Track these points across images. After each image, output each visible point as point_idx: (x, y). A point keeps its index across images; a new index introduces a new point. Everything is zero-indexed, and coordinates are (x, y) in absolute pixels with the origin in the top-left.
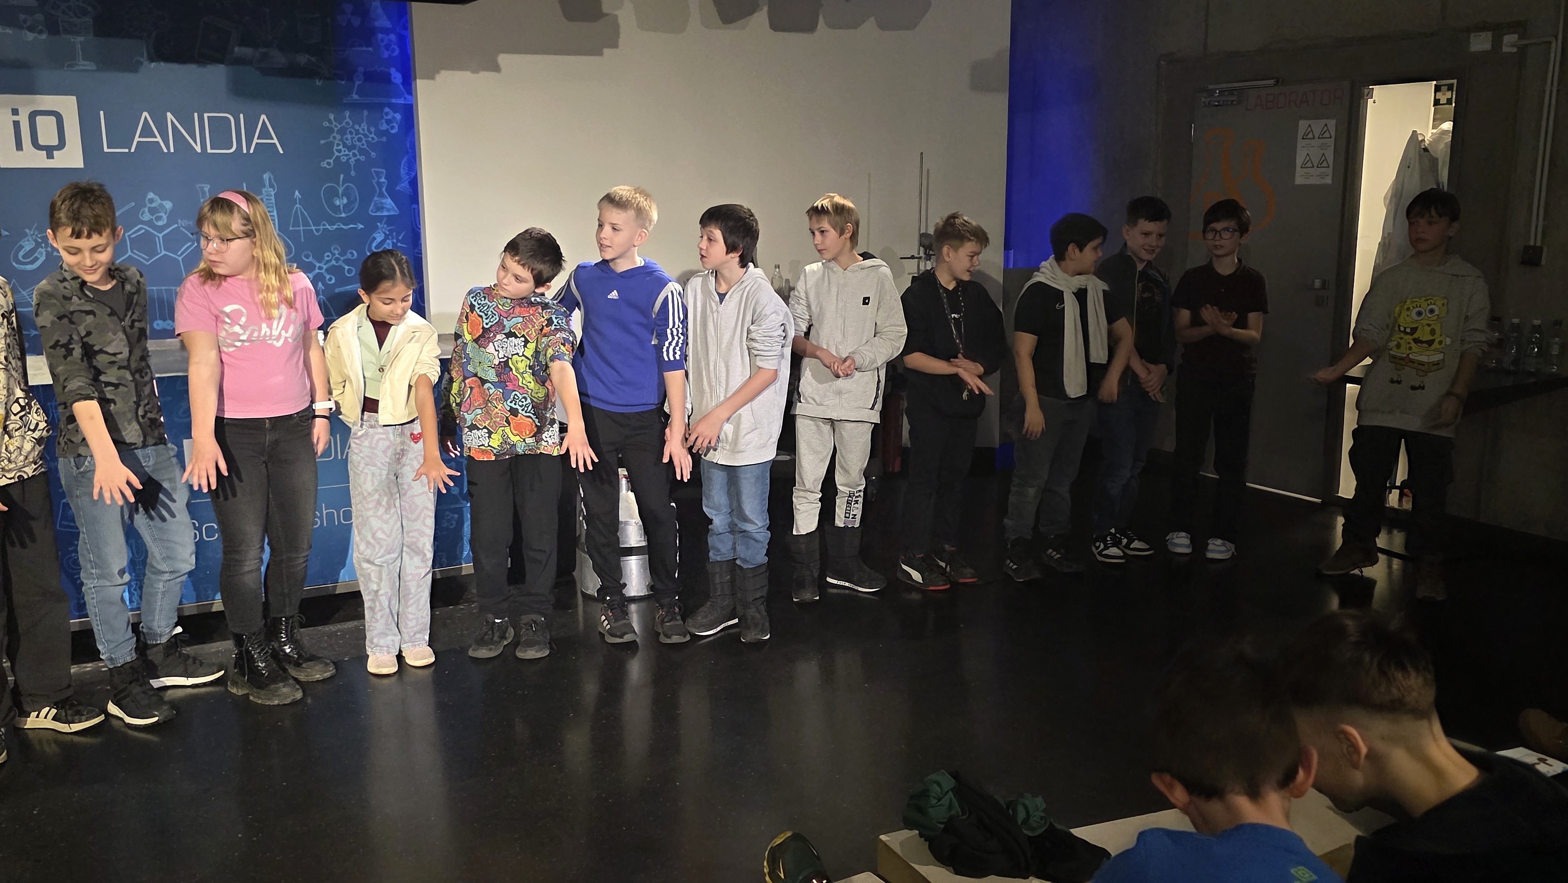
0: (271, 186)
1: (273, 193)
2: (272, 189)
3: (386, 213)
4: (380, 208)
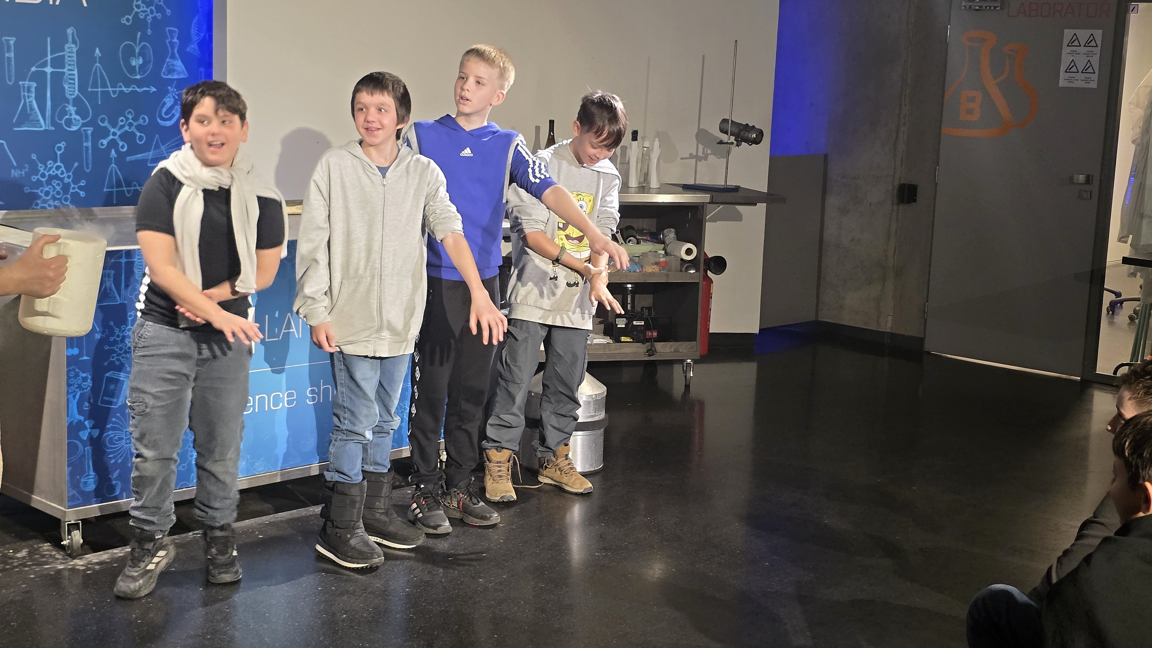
0: (74, 42)
1: (75, 50)
2: (73, 46)
3: (176, 77)
4: (171, 71)
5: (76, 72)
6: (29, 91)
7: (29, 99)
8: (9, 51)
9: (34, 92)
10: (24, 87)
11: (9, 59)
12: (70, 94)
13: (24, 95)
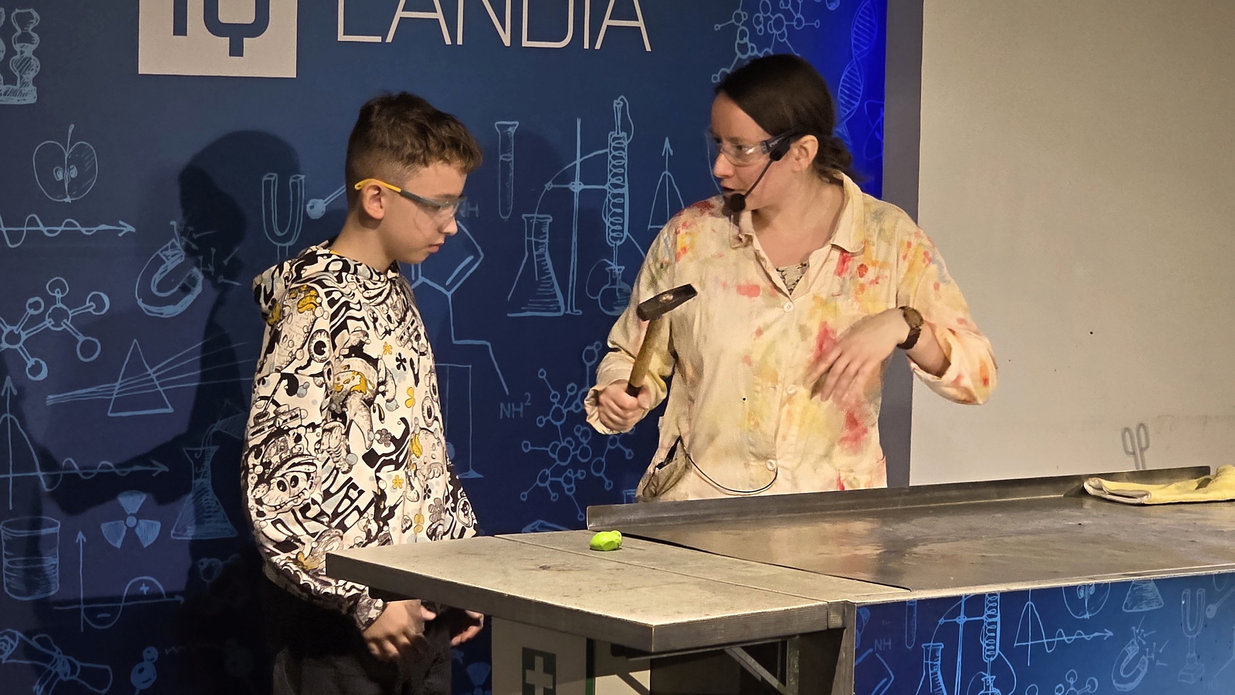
0: (625, 127)
1: (626, 143)
2: (624, 134)
5: (625, 191)
6: (539, 233)
7: (537, 250)
8: (505, 150)
9: (547, 235)
10: (530, 225)
11: (505, 165)
12: (612, 237)
13: (530, 242)
